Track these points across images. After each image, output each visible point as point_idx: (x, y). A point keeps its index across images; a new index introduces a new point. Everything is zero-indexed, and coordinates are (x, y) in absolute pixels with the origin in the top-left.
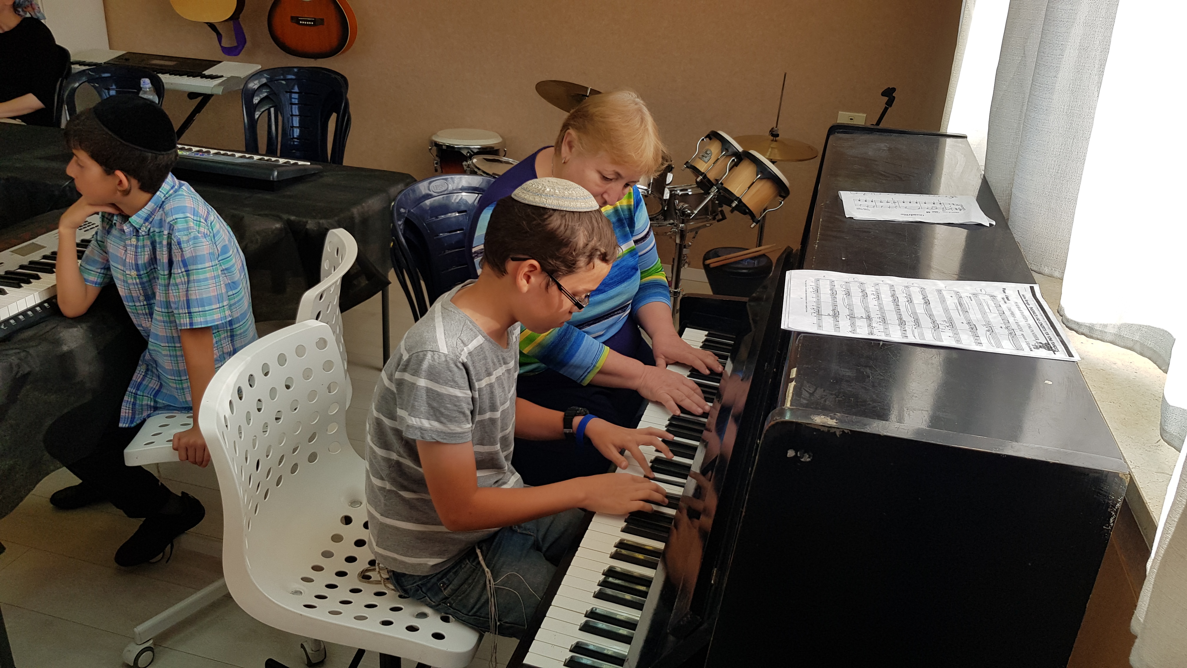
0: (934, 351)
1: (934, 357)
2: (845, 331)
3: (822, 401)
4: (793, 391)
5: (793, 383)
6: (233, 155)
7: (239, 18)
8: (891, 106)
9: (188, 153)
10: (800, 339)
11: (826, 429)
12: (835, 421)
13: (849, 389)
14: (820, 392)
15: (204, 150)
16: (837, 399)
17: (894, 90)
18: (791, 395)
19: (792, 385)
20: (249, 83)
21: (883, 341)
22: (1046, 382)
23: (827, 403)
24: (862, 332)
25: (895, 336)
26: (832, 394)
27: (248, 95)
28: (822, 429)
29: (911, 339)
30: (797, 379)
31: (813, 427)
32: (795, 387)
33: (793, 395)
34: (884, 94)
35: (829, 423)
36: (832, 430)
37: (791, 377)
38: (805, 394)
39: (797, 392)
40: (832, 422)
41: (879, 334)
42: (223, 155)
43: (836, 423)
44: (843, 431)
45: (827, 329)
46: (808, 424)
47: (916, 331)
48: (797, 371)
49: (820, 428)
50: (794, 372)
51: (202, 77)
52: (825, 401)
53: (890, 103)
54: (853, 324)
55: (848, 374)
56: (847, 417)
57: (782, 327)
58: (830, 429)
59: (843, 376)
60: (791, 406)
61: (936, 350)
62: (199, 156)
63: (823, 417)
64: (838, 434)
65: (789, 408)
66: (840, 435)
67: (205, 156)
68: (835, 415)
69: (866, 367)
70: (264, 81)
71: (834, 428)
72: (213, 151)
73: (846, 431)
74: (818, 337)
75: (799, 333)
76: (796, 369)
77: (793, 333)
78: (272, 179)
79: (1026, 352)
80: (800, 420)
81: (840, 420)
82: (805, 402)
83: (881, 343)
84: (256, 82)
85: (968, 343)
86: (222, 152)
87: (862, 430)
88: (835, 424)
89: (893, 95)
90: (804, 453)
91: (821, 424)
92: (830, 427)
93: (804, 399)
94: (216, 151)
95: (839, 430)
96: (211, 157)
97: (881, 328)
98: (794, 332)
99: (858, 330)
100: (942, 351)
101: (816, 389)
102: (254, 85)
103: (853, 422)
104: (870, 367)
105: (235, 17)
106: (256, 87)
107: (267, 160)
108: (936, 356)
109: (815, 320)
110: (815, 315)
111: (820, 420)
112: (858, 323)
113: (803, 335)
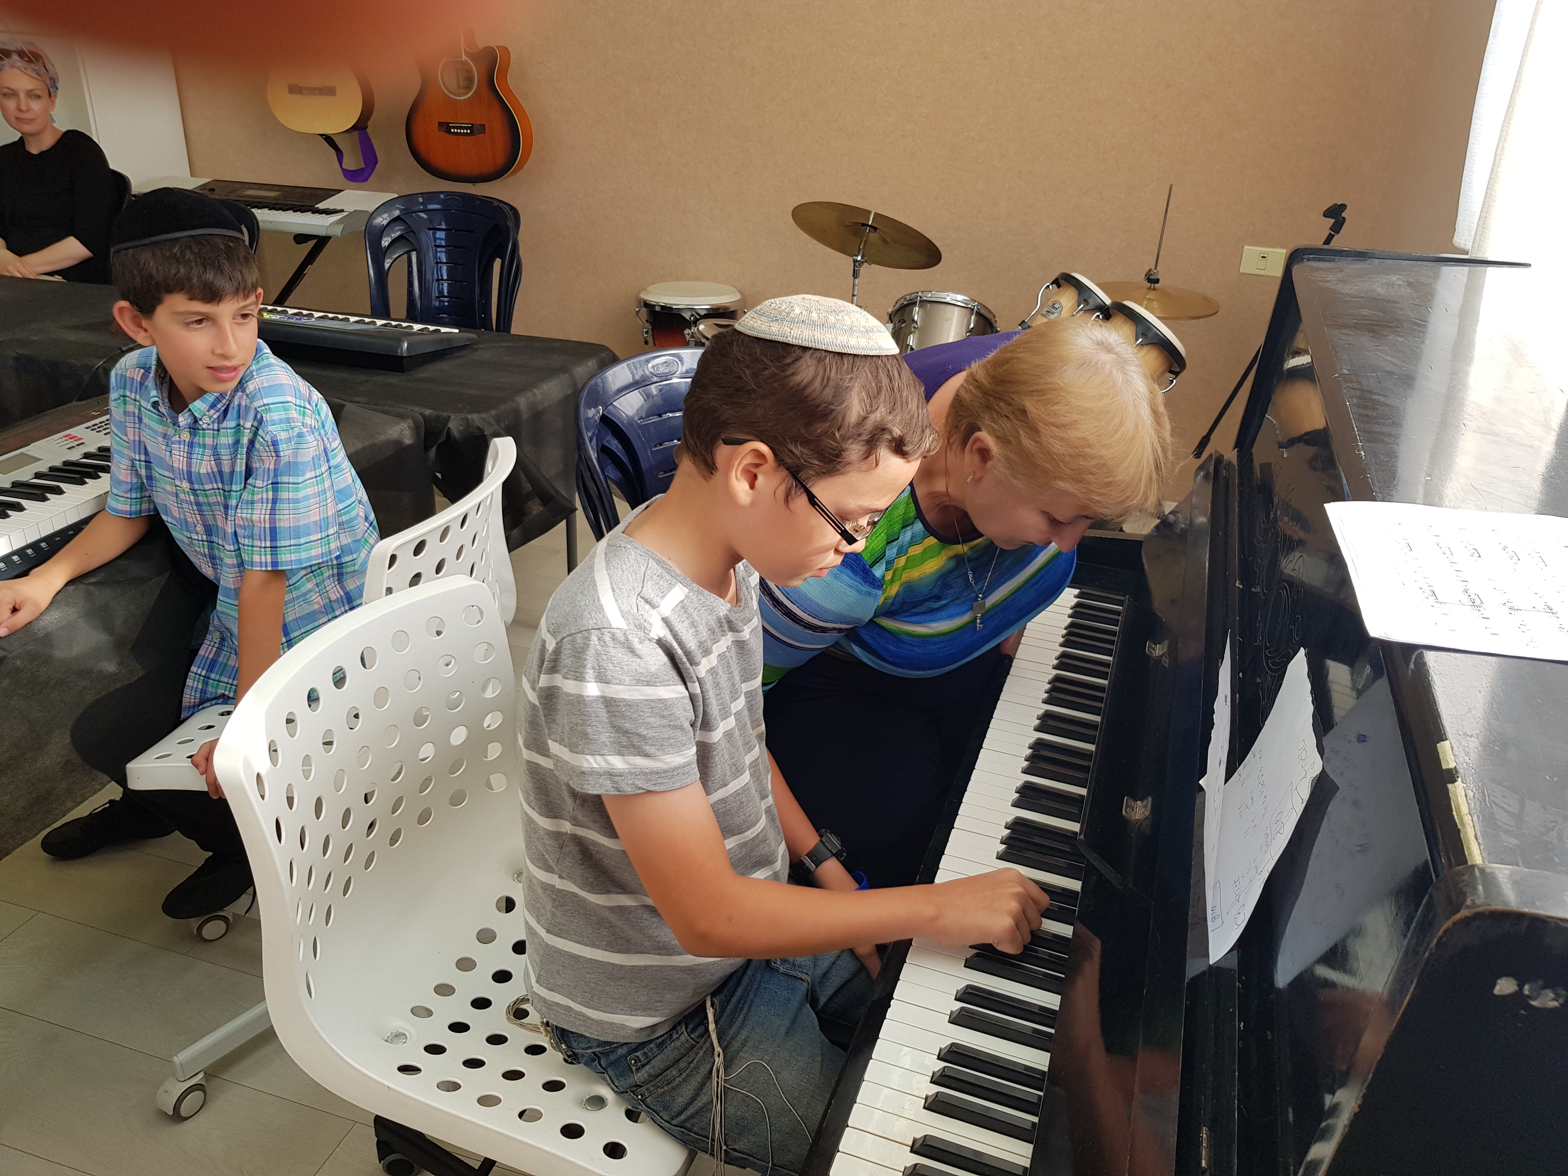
6: (347, 320)
7: (367, 127)
8: (1338, 232)
9: (279, 317)
15: (305, 312)
17: (1343, 207)
20: (375, 218)
27: (373, 235)
34: (1327, 214)
42: (332, 319)
51: (313, 213)
53: (1337, 228)
62: (293, 321)
67: (304, 321)
70: (397, 213)
72: (317, 314)
78: (400, 354)
84: (385, 216)
86: (331, 315)
89: (1343, 215)
94: (322, 314)
96: (312, 322)
102: (382, 220)
105: (360, 127)
106: (385, 223)
107: (396, 326)
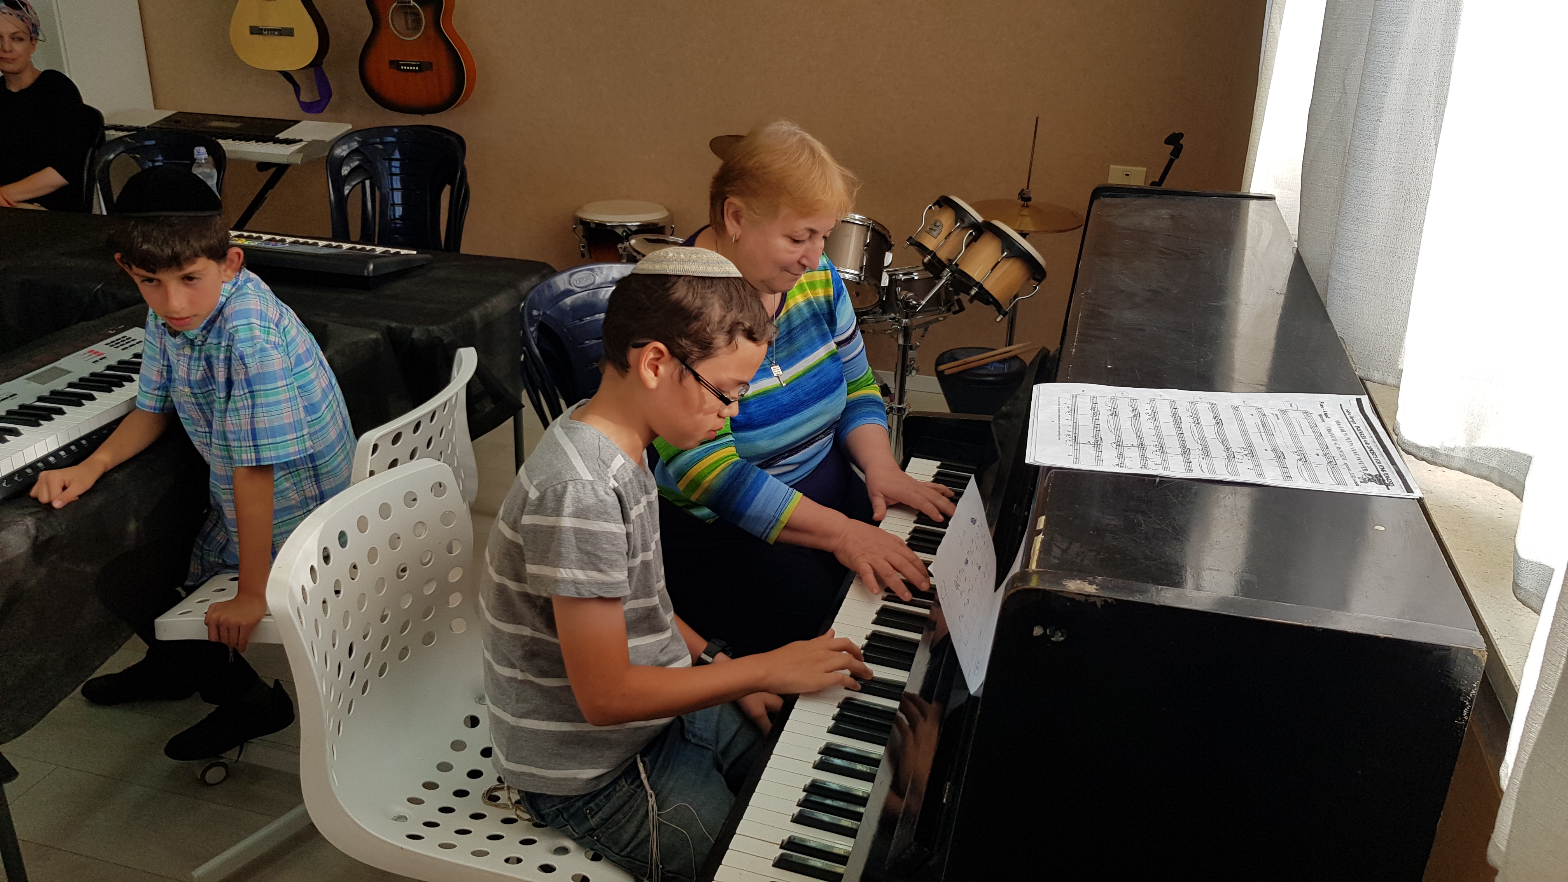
0: (1228, 488)
1: (1227, 498)
2: (1109, 464)
3: (1078, 560)
4: (1040, 547)
5: (1041, 536)
6: (316, 244)
7: (322, 64)
8: (1177, 157)
9: (257, 243)
10: (1049, 478)
11: (1083, 599)
12: (1094, 587)
13: (1115, 543)
14: (1076, 547)
15: (278, 238)
16: (1098, 557)
17: (1181, 135)
18: (1037, 552)
19: (1039, 539)
20: (335, 149)
21: (1160, 477)
22: (1377, 527)
23: (1086, 562)
24: (1132, 466)
25: (1176, 470)
26: (1091, 550)
27: (334, 165)
28: (1078, 598)
29: (1197, 474)
30: (1045, 531)
31: (1065, 595)
32: (1043, 541)
33: (1040, 552)
34: (1168, 141)
35: (1087, 590)
36: (1092, 600)
37: (1037, 528)
38: (1056, 551)
39: (1046, 548)
40: (1091, 589)
41: (1155, 467)
42: (303, 244)
43: (1097, 589)
44: (1106, 601)
45: (1087, 463)
46: (1058, 591)
47: (1204, 461)
48: (1047, 522)
49: (1075, 596)
50: (1042, 520)
51: (274, 143)
52: (1083, 560)
53: (1176, 153)
54: (1120, 456)
55: (1113, 523)
56: (1111, 581)
57: (1027, 461)
58: (1088, 598)
59: (1107, 525)
60: (1036, 568)
61: (1231, 487)
62: (270, 246)
63: (1078, 582)
64: (1098, 604)
65: (1034, 571)
66: (1102, 606)
67: (279, 246)
68: (1095, 578)
69: (1137, 512)
70: (355, 145)
71: (1094, 596)
72: (289, 240)
73: (1110, 601)
74: (1075, 474)
75: (1049, 469)
76: (1044, 517)
77: (1041, 469)
78: (366, 274)
79: (1351, 488)
80: (1047, 587)
81: (1102, 587)
82: (1057, 561)
83: (1158, 479)
84: (345, 147)
85: (1272, 477)
86: (301, 240)
87: (1131, 599)
88: (1095, 591)
89: (1181, 142)
90: (1056, 630)
91: (1076, 592)
92: (1089, 596)
93: (1055, 557)
94: (293, 239)
95: (1100, 599)
96: (286, 247)
97: (1158, 459)
98: (1044, 467)
99: (1127, 463)
100: (1238, 488)
101: (1071, 544)
102: (342, 151)
103: (1119, 588)
104: (1143, 513)
105: (316, 63)
106: (345, 154)
107: (361, 250)
108: (1230, 496)
109: (1070, 450)
110: (1071, 443)
111: (1074, 586)
112: (1128, 453)
113: (1054, 470)
